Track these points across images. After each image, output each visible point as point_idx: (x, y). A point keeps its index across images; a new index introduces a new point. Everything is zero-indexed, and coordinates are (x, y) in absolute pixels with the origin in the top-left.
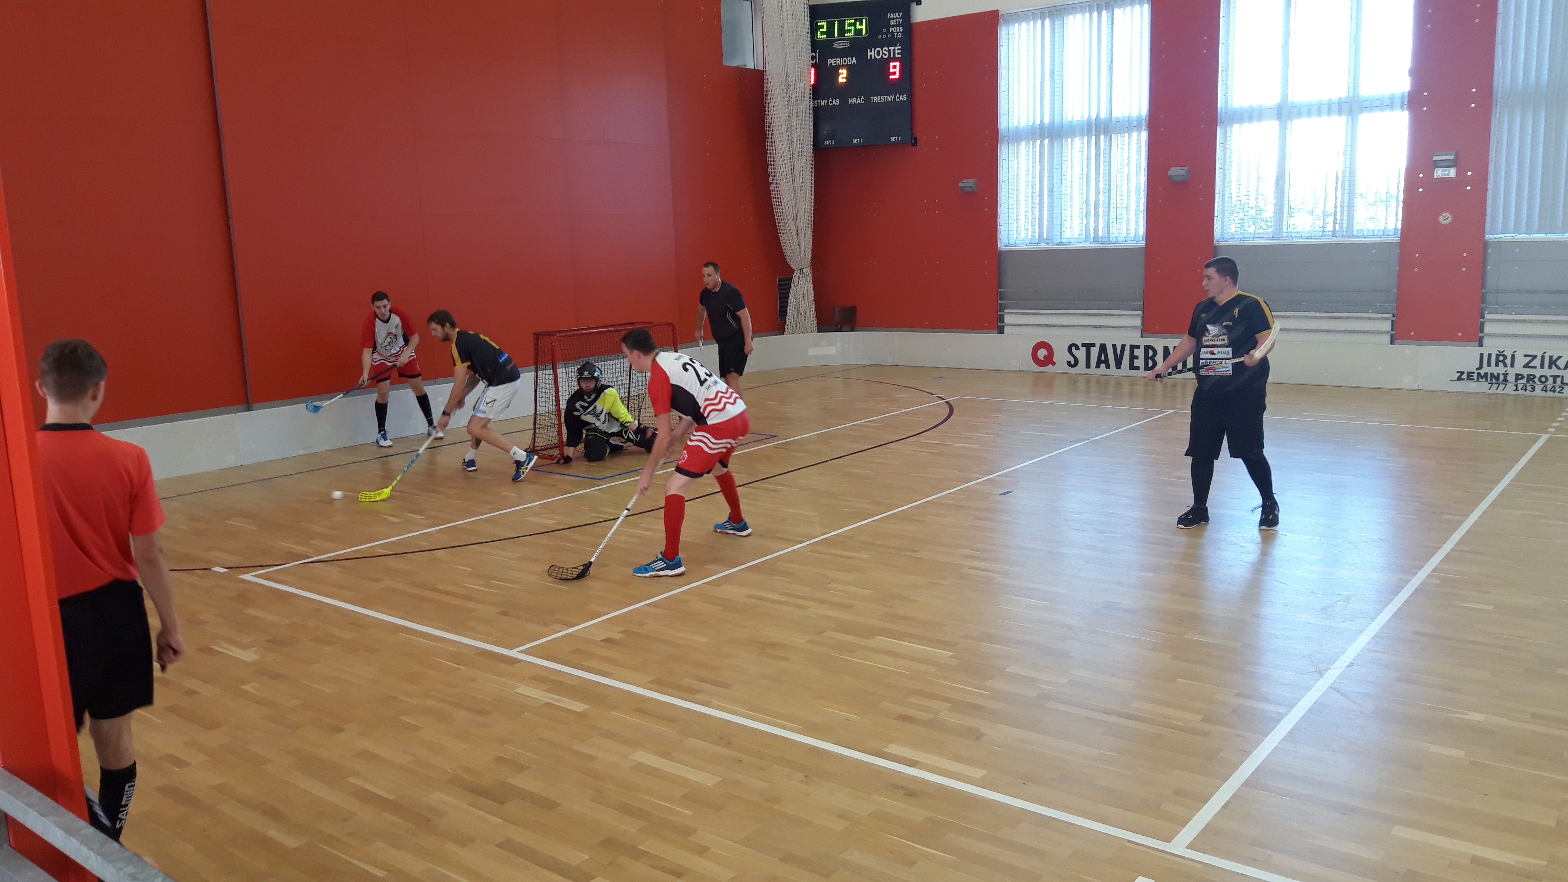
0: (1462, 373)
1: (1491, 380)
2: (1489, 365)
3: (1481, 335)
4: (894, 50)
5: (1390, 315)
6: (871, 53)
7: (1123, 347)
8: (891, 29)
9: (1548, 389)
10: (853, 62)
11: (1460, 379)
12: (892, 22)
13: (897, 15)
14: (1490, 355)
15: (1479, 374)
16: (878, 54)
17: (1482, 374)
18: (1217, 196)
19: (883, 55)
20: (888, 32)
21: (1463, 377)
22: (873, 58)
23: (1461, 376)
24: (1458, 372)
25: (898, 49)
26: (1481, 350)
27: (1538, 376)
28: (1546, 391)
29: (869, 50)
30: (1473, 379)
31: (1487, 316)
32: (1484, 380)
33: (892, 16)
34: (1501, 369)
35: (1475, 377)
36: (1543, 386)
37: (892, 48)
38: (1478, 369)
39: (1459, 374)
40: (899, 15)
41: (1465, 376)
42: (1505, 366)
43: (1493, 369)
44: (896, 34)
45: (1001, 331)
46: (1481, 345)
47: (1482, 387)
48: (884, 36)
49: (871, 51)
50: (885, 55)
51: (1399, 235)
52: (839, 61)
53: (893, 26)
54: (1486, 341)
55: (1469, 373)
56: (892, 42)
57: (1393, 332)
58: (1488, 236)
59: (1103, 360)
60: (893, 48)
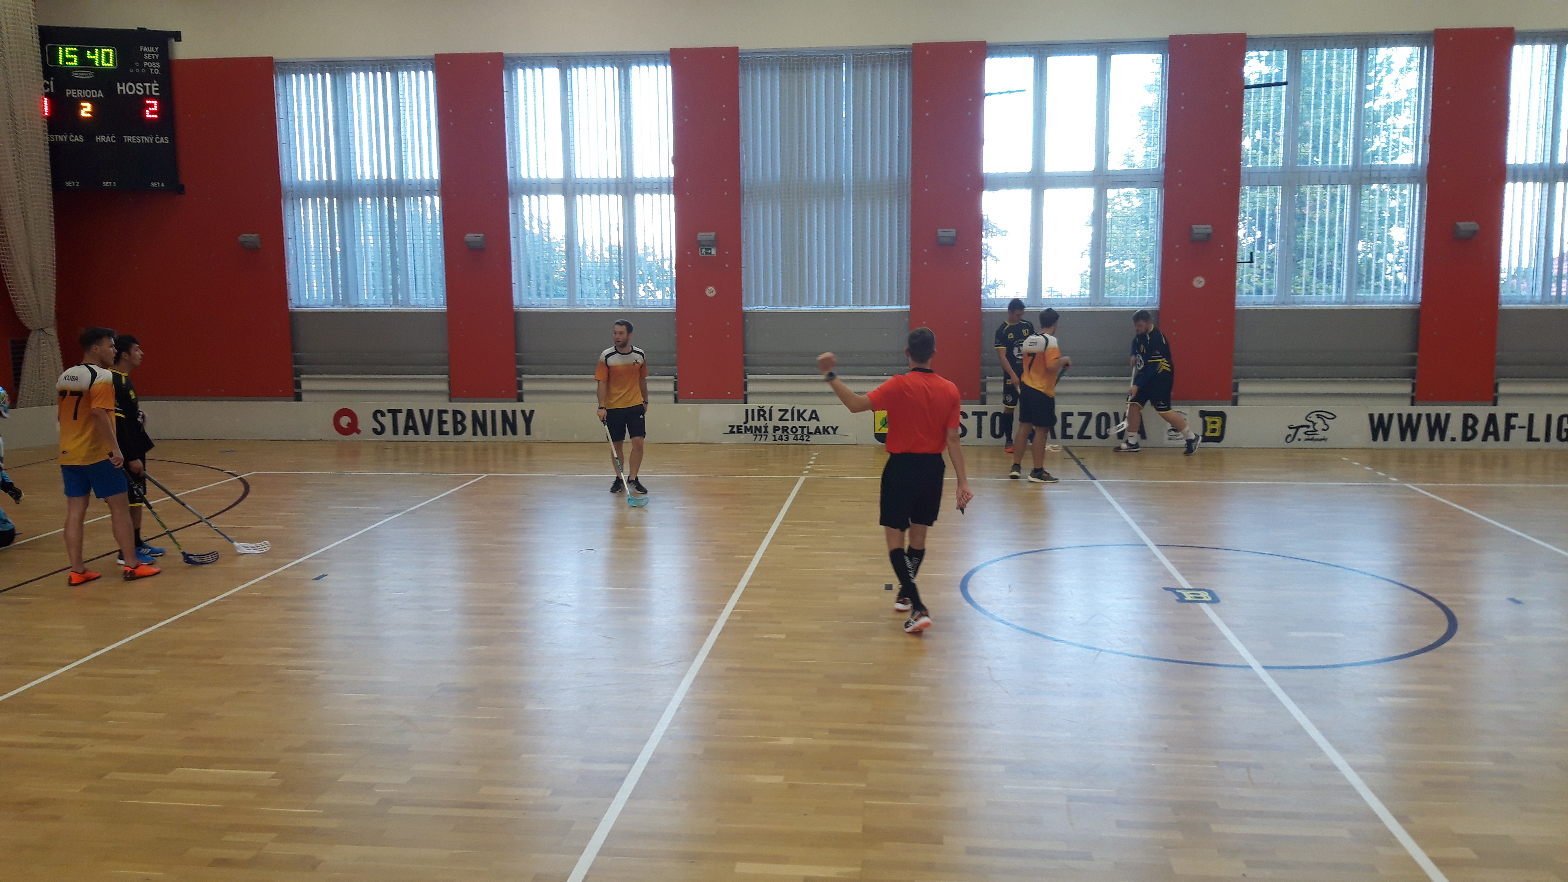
0: (733, 427)
1: (755, 432)
2: (753, 419)
3: (745, 393)
4: (150, 87)
5: (672, 377)
6: (122, 88)
7: (431, 412)
8: (145, 64)
9: (799, 438)
10: (99, 95)
11: (731, 432)
12: (147, 56)
13: (152, 49)
14: (753, 411)
15: (746, 427)
16: (131, 91)
17: (748, 427)
18: (513, 264)
19: (137, 92)
20: (141, 67)
21: (734, 430)
22: (124, 93)
23: (732, 429)
24: (730, 426)
25: (155, 87)
26: (745, 406)
27: (790, 428)
28: (797, 440)
29: (118, 84)
30: (742, 432)
31: (749, 377)
32: (749, 433)
33: (145, 49)
34: (762, 423)
35: (743, 430)
36: (794, 436)
37: (147, 85)
38: (745, 423)
39: (731, 428)
40: (155, 50)
41: (735, 430)
42: (765, 420)
43: (756, 423)
44: (151, 69)
45: (298, 398)
46: (746, 402)
47: (749, 438)
48: (138, 71)
49: (121, 86)
50: (140, 91)
51: (675, 305)
52: (80, 93)
53: (148, 61)
54: (750, 399)
55: (738, 427)
56: (148, 78)
57: (676, 392)
58: (745, 308)
59: (411, 427)
60: (150, 84)
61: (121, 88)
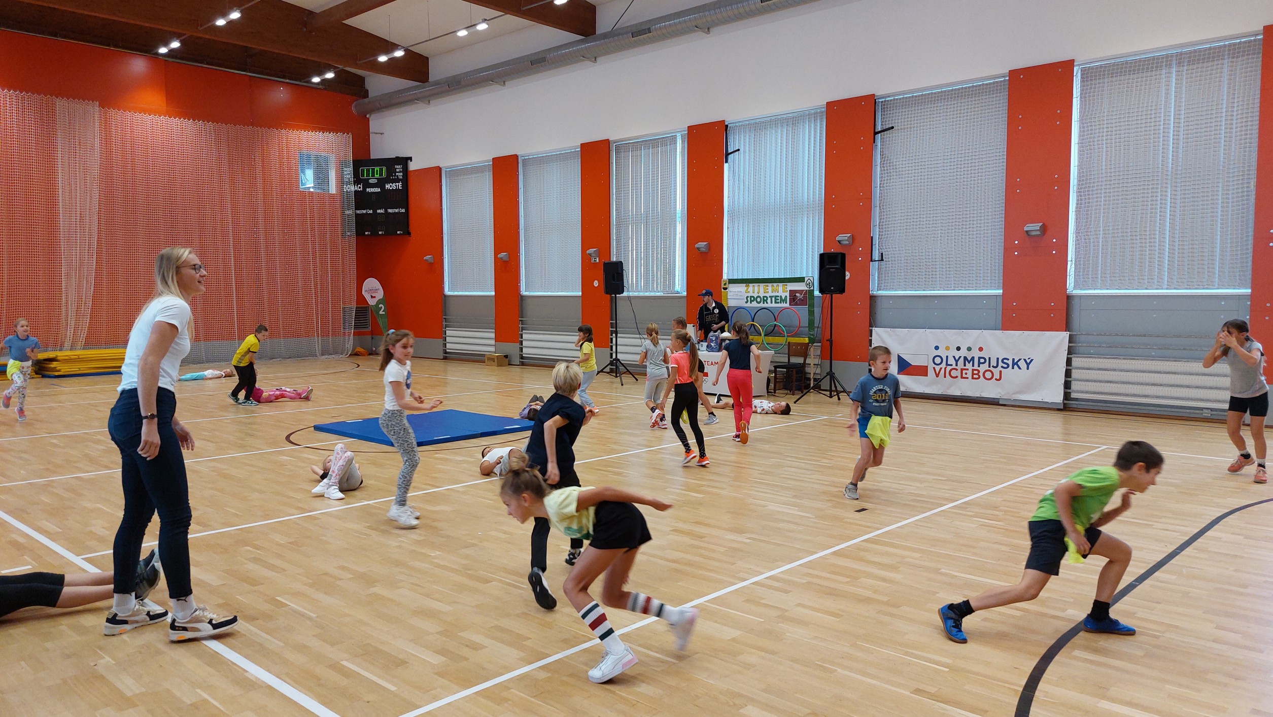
3: (611, 344)
10: (379, 190)
12: (398, 170)
16: (391, 187)
20: (395, 175)
22: (388, 188)
29: (386, 184)
33: (397, 168)
40: (400, 167)
44: (400, 176)
45: (445, 339)
48: (394, 178)
50: (394, 187)
52: (372, 190)
53: (398, 173)
56: (397, 181)
60: (398, 184)
61: (388, 186)
